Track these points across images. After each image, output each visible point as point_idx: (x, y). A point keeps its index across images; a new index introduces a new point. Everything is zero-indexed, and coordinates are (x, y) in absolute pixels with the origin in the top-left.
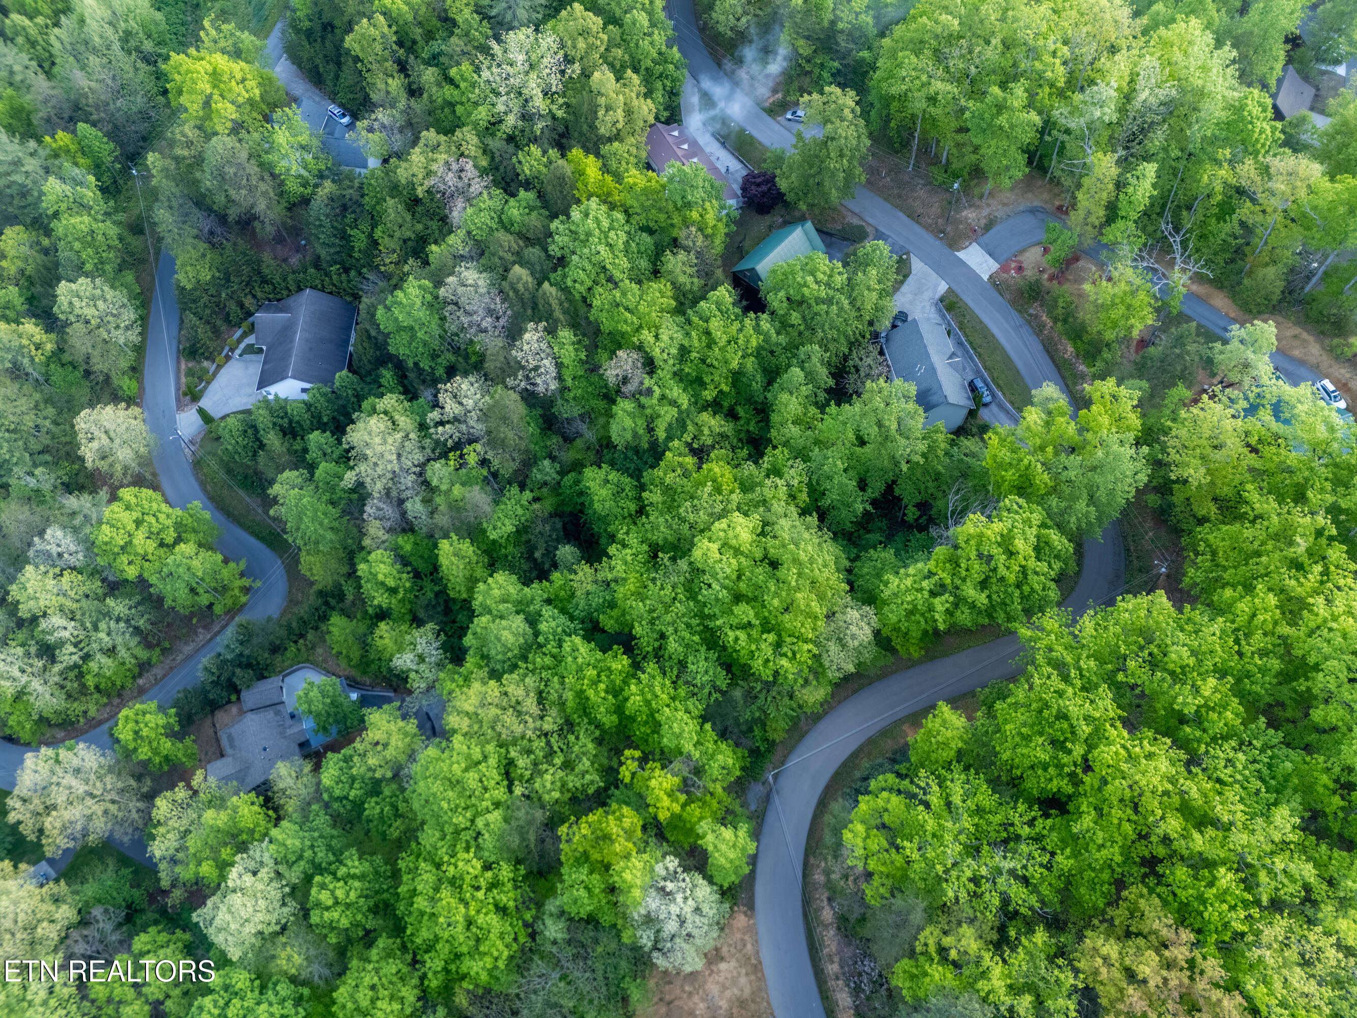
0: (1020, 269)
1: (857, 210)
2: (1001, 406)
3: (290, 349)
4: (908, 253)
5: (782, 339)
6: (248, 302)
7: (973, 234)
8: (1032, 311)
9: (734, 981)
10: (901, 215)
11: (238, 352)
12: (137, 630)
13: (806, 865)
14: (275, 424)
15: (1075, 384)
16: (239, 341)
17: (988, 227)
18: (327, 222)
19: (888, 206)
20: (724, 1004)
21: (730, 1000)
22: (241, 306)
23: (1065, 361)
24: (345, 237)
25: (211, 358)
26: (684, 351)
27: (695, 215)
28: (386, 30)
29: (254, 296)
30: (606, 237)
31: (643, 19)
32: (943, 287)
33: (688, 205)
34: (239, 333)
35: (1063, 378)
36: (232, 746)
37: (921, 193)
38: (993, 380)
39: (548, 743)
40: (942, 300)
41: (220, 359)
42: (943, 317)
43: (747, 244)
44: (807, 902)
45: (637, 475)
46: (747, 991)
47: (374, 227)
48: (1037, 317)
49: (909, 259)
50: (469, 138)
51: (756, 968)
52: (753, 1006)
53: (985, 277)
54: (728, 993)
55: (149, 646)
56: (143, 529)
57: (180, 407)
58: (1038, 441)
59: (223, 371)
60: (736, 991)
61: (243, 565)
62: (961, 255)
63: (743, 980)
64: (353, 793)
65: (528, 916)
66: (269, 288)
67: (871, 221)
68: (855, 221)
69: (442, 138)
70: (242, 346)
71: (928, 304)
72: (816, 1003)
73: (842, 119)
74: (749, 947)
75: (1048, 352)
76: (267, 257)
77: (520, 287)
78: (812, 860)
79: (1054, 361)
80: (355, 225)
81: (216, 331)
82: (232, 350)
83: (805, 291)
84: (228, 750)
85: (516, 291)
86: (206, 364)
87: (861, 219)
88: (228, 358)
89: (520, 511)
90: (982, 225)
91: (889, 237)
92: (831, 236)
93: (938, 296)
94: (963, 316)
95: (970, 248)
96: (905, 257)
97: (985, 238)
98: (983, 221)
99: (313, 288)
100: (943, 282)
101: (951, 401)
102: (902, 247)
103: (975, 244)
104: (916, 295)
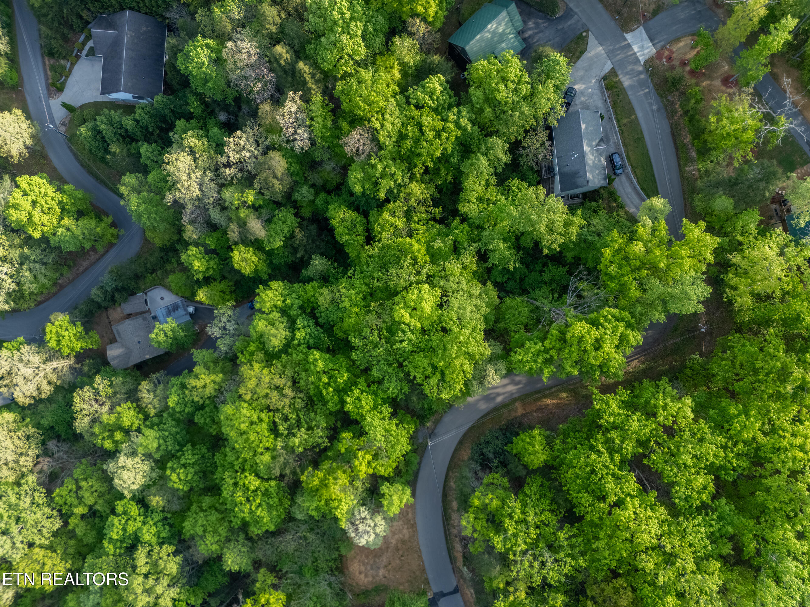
0: (670, 59)
2: (628, 177)
3: (120, 65)
4: (587, 31)
6: (85, 14)
7: (642, 19)
8: (670, 98)
9: (400, 531)
11: (84, 52)
13: (447, 475)
14: (115, 133)
15: (685, 165)
16: (84, 44)
20: (394, 541)
21: (397, 540)
22: (81, 17)
23: (684, 145)
25: (65, 58)
26: (402, 137)
27: (420, 8)
29: (89, 10)
30: (348, 26)
32: (608, 66)
34: (83, 37)
35: (679, 158)
36: (120, 337)
38: (627, 156)
39: (298, 415)
40: (604, 78)
41: (72, 58)
42: (603, 93)
44: (445, 495)
45: (366, 214)
46: (407, 537)
48: (673, 103)
49: (587, 36)
52: (409, 544)
54: (396, 537)
56: (38, 209)
57: (49, 95)
58: (638, 264)
59: (76, 67)
60: (401, 536)
61: (110, 219)
62: (628, 36)
63: (405, 531)
64: (187, 410)
70: (87, 48)
71: (594, 80)
72: (443, 545)
74: (410, 515)
75: (673, 134)
77: (282, 62)
78: (450, 474)
79: (675, 144)
81: (65, 38)
82: (80, 51)
84: (118, 339)
85: (279, 65)
86: (62, 62)
88: (78, 57)
90: (651, 10)
91: (576, 13)
92: (531, 6)
93: (603, 74)
94: (618, 95)
95: (637, 31)
96: (584, 34)
97: (651, 23)
98: (653, 7)
99: (131, 9)
100: (609, 62)
101: (591, 185)
102: (584, 25)
103: (641, 28)
104: (586, 71)
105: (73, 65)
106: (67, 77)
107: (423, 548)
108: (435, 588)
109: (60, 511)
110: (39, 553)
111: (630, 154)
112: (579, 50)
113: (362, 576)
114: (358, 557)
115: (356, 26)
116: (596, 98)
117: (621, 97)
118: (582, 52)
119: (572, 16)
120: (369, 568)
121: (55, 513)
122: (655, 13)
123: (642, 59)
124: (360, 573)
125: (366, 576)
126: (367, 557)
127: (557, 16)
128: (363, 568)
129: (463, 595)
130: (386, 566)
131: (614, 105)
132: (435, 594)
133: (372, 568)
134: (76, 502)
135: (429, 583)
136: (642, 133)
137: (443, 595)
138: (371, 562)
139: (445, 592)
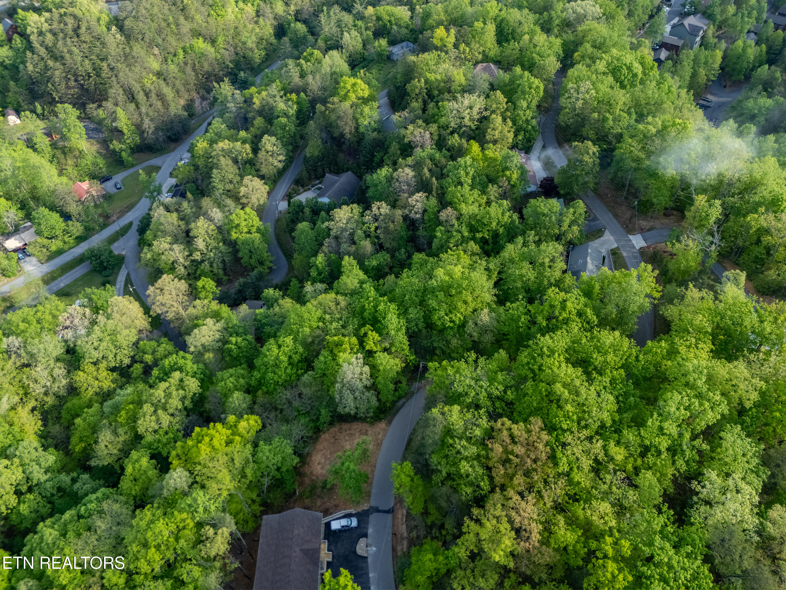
0: (655, 248)
1: (589, 205)
3: (332, 188)
4: (605, 229)
5: (521, 226)
6: (326, 170)
7: (642, 231)
10: (610, 214)
12: (223, 262)
17: (649, 230)
18: (368, 147)
19: (605, 209)
22: (323, 170)
24: (373, 156)
25: (303, 186)
27: (508, 173)
28: (423, 85)
29: (329, 168)
31: (524, 104)
32: (615, 245)
33: (507, 168)
34: (318, 182)
37: (624, 208)
41: (306, 188)
42: (609, 256)
47: (385, 154)
49: (604, 231)
50: (434, 127)
51: (379, 445)
55: (225, 274)
56: (246, 223)
57: (283, 199)
59: (305, 193)
62: (631, 237)
65: (300, 372)
66: (336, 167)
67: (594, 212)
69: (424, 124)
70: (317, 187)
73: (588, 154)
76: (341, 156)
77: (424, 178)
80: (378, 152)
82: (312, 187)
83: (538, 209)
88: (309, 189)
89: (382, 260)
91: (600, 220)
93: (611, 248)
96: (603, 229)
102: (604, 226)
104: (600, 245)
105: (304, 191)
106: (298, 195)
107: (378, 465)
108: (373, 503)
113: (319, 467)
114: (324, 451)
119: (597, 221)
120: (328, 462)
123: (638, 248)
124: (319, 464)
125: (322, 468)
128: (323, 461)
129: (394, 518)
132: (371, 507)
135: (370, 496)
137: (377, 510)
139: (380, 508)
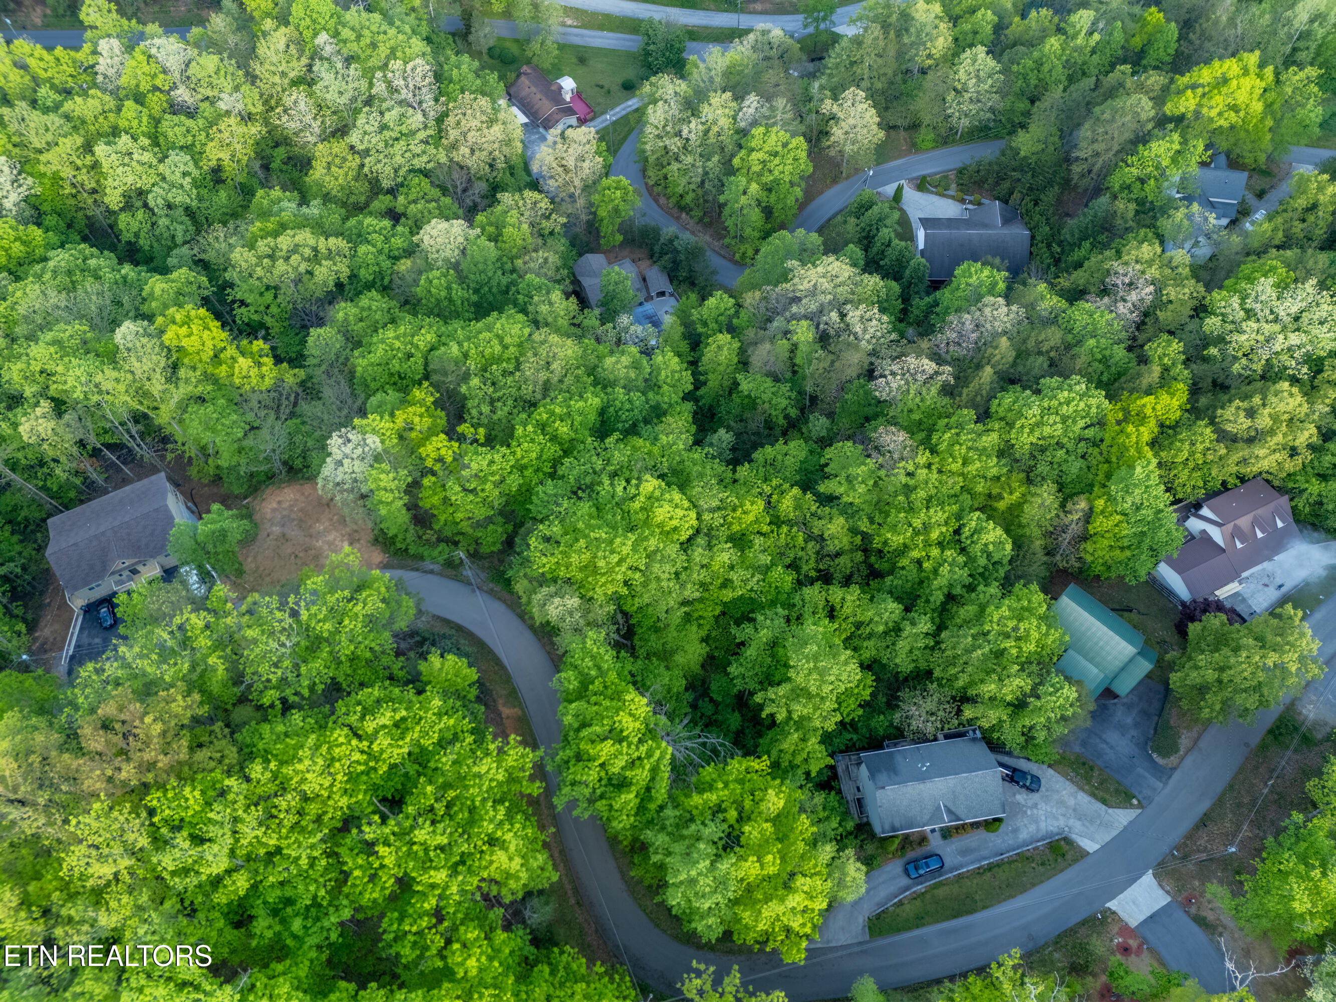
0: (1127, 950)
1: (1202, 744)
2: (905, 886)
4: (1140, 806)
7: (1185, 898)
10: (1205, 806)
11: (970, 206)
19: (1219, 787)
25: (959, 188)
29: (1021, 199)
32: (1089, 845)
38: (941, 884)
40: (1067, 840)
41: (960, 195)
43: (1133, 616)
49: (1132, 806)
53: (1112, 905)
56: (768, 158)
59: (950, 201)
62: (1148, 879)
67: (1188, 761)
68: (1184, 741)
70: (975, 208)
71: (1062, 822)
81: (982, 182)
82: (970, 201)
84: (612, 264)
86: (954, 186)
87: (1189, 751)
88: (963, 201)
90: (1204, 914)
91: (1166, 784)
92: (1160, 716)
93: (1074, 837)
94: (1043, 864)
95: (1161, 892)
96: (1135, 802)
97: (1179, 915)
98: (1210, 916)
99: (1033, 237)
100: (1097, 847)
101: (879, 794)
102: (1150, 800)
103: (1169, 899)
104: (1075, 810)
105: (952, 197)
106: (937, 194)
109: (402, 185)
110: (354, 162)
111: (946, 888)
112: (1108, 797)
113: (275, 505)
115: (1055, 423)
116: (1032, 828)
117: (1041, 869)
118: (1104, 802)
119: (1159, 779)
120: (285, 513)
121: (399, 180)
122: (1200, 921)
125: (274, 510)
126: (301, 510)
127: (1155, 756)
128: (285, 505)
130: (284, 535)
131: (1024, 858)
133: (283, 517)
134: (411, 198)
136: (985, 908)
138: (293, 516)
